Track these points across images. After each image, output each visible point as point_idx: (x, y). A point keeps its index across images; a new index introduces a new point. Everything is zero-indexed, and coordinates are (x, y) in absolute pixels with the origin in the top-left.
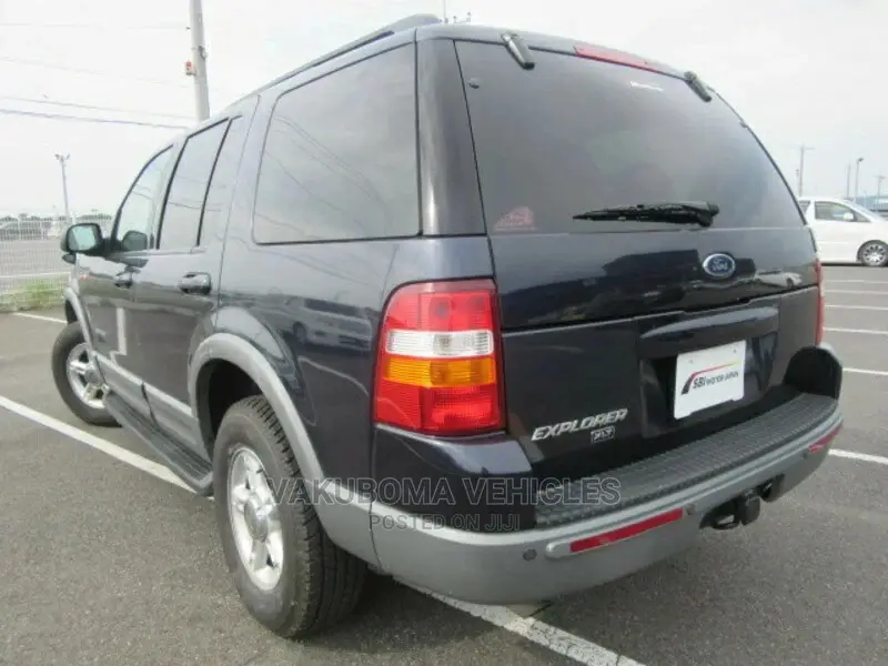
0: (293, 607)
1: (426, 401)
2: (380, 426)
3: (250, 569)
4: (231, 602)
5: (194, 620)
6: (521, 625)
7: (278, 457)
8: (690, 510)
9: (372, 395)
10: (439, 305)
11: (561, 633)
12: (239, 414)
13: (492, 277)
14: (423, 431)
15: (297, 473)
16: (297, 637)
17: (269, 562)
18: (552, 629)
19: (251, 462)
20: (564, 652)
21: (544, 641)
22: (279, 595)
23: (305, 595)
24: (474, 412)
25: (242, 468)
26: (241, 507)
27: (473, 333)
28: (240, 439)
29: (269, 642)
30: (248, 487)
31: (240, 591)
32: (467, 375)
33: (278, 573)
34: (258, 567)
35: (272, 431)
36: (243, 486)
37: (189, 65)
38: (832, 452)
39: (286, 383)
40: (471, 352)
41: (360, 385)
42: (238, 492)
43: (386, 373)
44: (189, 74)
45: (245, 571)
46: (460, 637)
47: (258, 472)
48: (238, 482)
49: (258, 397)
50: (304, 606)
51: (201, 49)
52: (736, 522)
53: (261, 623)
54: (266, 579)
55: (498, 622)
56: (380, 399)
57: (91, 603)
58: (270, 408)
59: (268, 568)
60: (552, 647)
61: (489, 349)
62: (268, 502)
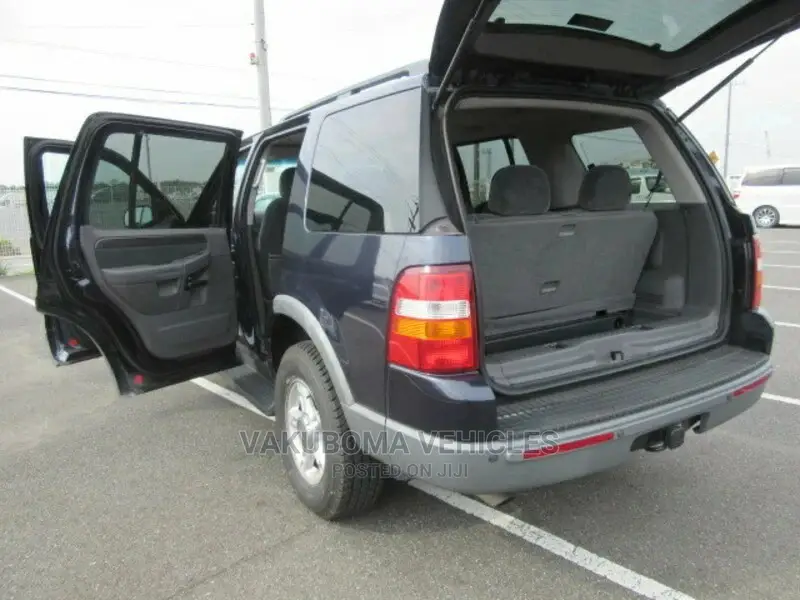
0: (332, 496)
1: (422, 348)
2: (392, 366)
3: (301, 469)
4: (288, 494)
5: (260, 504)
6: (503, 520)
7: (322, 386)
8: (621, 435)
9: (387, 340)
10: (433, 282)
11: (533, 528)
12: (294, 354)
13: (470, 263)
14: (421, 369)
15: (335, 399)
16: (334, 520)
17: (316, 465)
18: (527, 525)
19: (303, 390)
20: (534, 542)
21: (519, 533)
22: (322, 486)
23: (341, 488)
24: (458, 357)
25: (297, 394)
26: (295, 423)
27: (457, 303)
28: (296, 372)
29: (314, 522)
30: (300, 409)
31: (294, 486)
32: (452, 332)
33: (322, 471)
34: (308, 467)
35: (318, 367)
36: (297, 408)
37: (253, 55)
38: (765, 395)
39: (327, 332)
40: (455, 315)
41: (378, 330)
42: (293, 412)
43: (396, 329)
44: (253, 64)
45: (297, 471)
46: (456, 527)
47: (308, 397)
48: (293, 405)
49: (308, 342)
50: (340, 495)
51: (263, 42)
52: (665, 447)
53: (309, 508)
54: (312, 476)
55: (485, 518)
56: (392, 342)
57: (188, 488)
58: (316, 351)
59: (314, 469)
60: (525, 537)
61: (467, 313)
62: (315, 419)
